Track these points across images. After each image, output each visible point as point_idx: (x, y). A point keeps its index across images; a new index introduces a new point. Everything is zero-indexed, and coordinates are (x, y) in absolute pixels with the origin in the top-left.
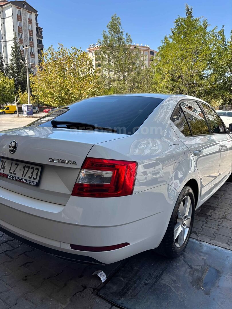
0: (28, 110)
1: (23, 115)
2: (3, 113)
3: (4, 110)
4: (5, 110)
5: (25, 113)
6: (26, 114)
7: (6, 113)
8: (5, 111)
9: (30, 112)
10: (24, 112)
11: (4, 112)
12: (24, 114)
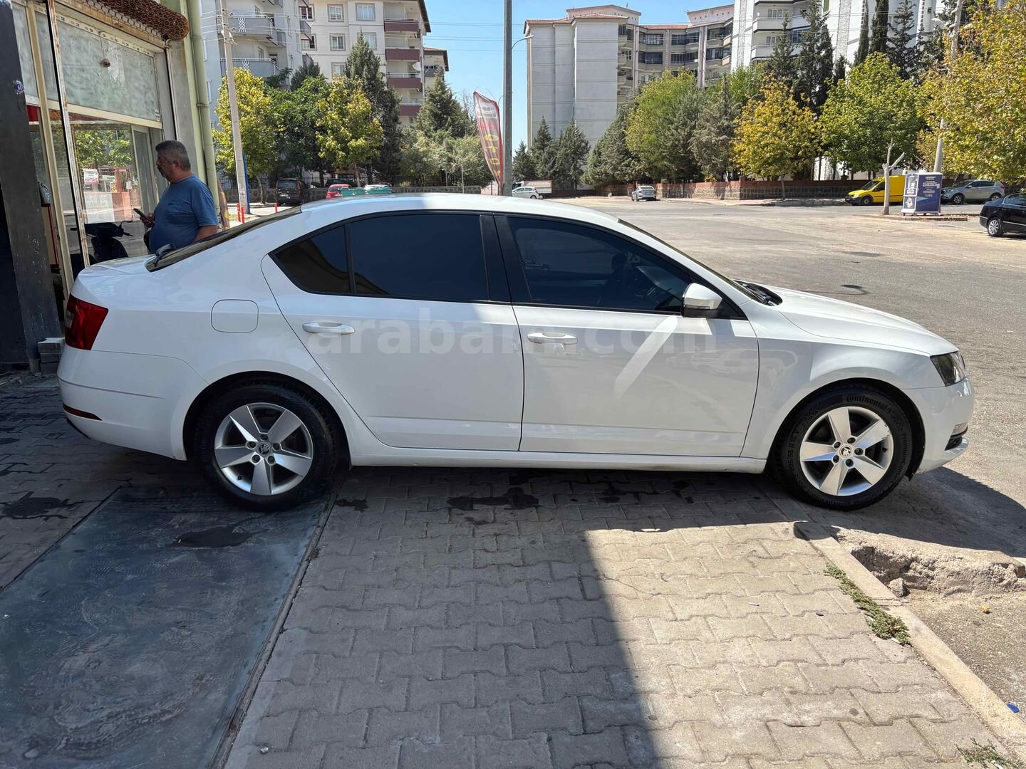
0: (920, 194)
1: (904, 210)
2: (866, 201)
3: (869, 191)
4: (874, 191)
5: (910, 205)
6: (912, 207)
7: (875, 200)
8: (873, 195)
9: (930, 200)
10: (907, 198)
11: (868, 197)
12: (906, 207)
